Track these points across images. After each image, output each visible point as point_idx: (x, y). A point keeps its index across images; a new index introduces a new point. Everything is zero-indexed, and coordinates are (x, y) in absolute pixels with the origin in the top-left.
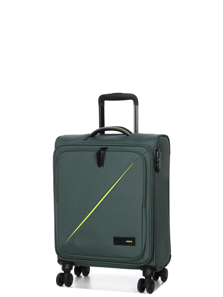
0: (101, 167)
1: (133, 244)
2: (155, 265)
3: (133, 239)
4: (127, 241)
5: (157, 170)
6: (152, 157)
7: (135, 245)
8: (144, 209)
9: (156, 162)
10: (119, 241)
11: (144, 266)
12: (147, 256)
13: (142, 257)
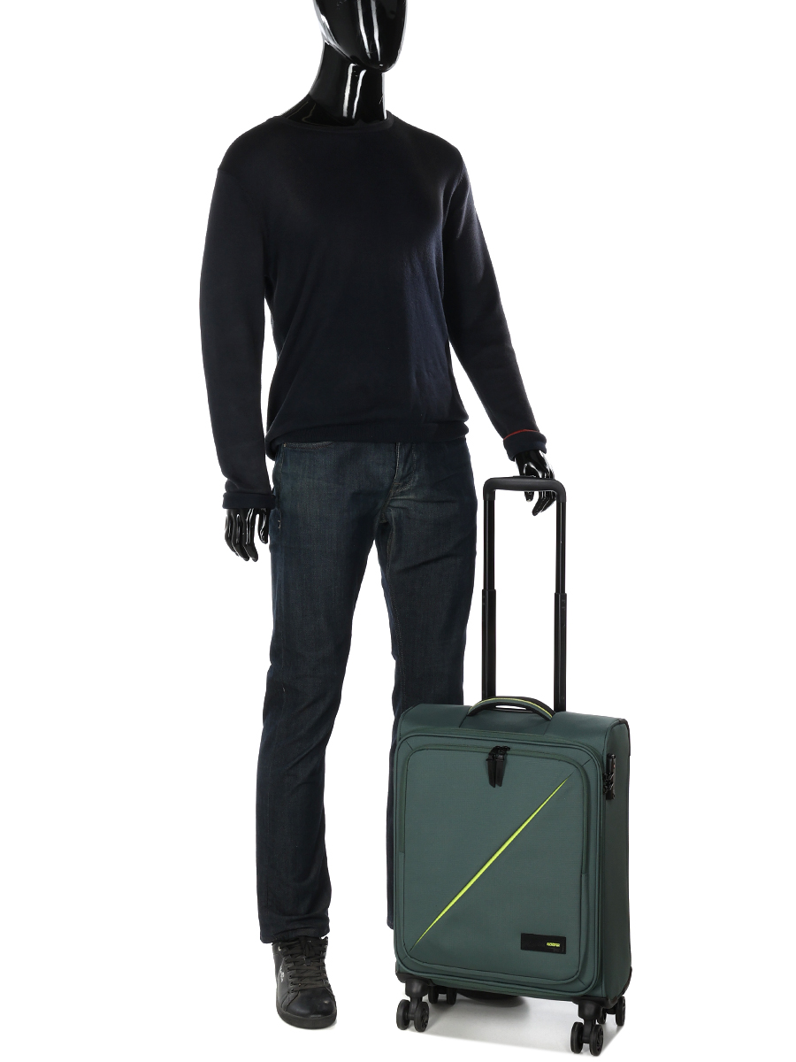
0: (497, 786)
1: (562, 950)
2: (604, 995)
3: (562, 940)
4: (548, 944)
5: (608, 795)
6: (600, 771)
7: (564, 953)
8: (583, 876)
9: (607, 780)
10: (533, 942)
11: (584, 996)
12: (590, 975)
13: (579, 979)
